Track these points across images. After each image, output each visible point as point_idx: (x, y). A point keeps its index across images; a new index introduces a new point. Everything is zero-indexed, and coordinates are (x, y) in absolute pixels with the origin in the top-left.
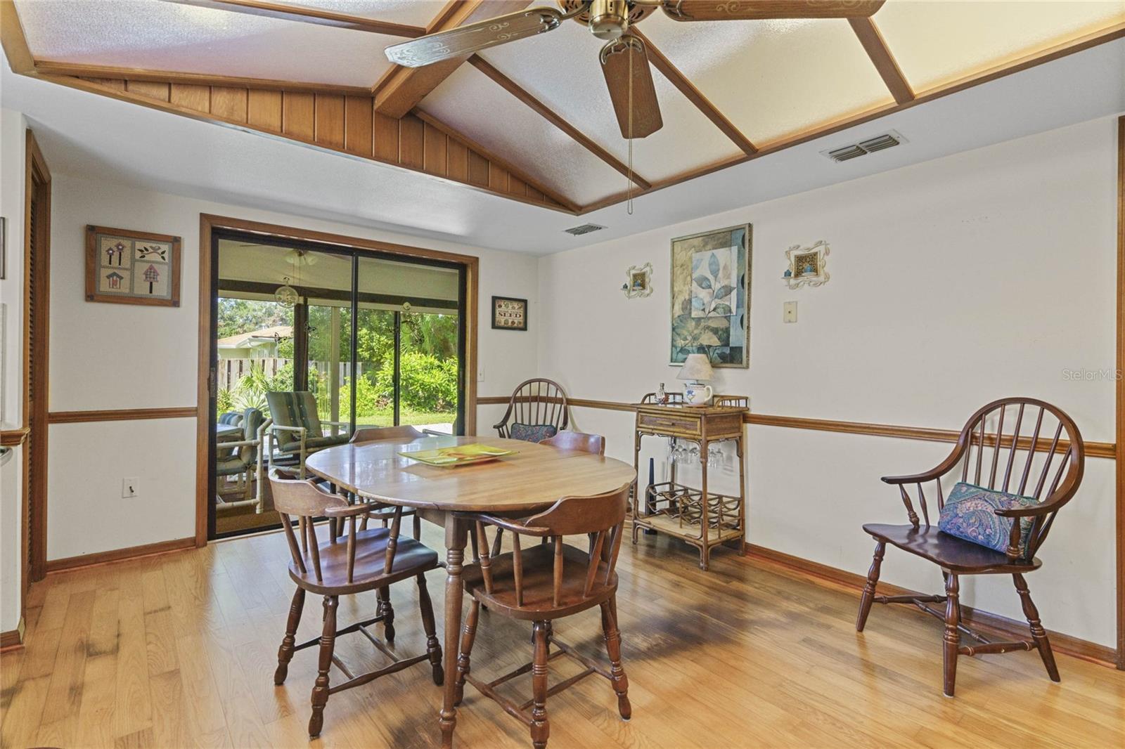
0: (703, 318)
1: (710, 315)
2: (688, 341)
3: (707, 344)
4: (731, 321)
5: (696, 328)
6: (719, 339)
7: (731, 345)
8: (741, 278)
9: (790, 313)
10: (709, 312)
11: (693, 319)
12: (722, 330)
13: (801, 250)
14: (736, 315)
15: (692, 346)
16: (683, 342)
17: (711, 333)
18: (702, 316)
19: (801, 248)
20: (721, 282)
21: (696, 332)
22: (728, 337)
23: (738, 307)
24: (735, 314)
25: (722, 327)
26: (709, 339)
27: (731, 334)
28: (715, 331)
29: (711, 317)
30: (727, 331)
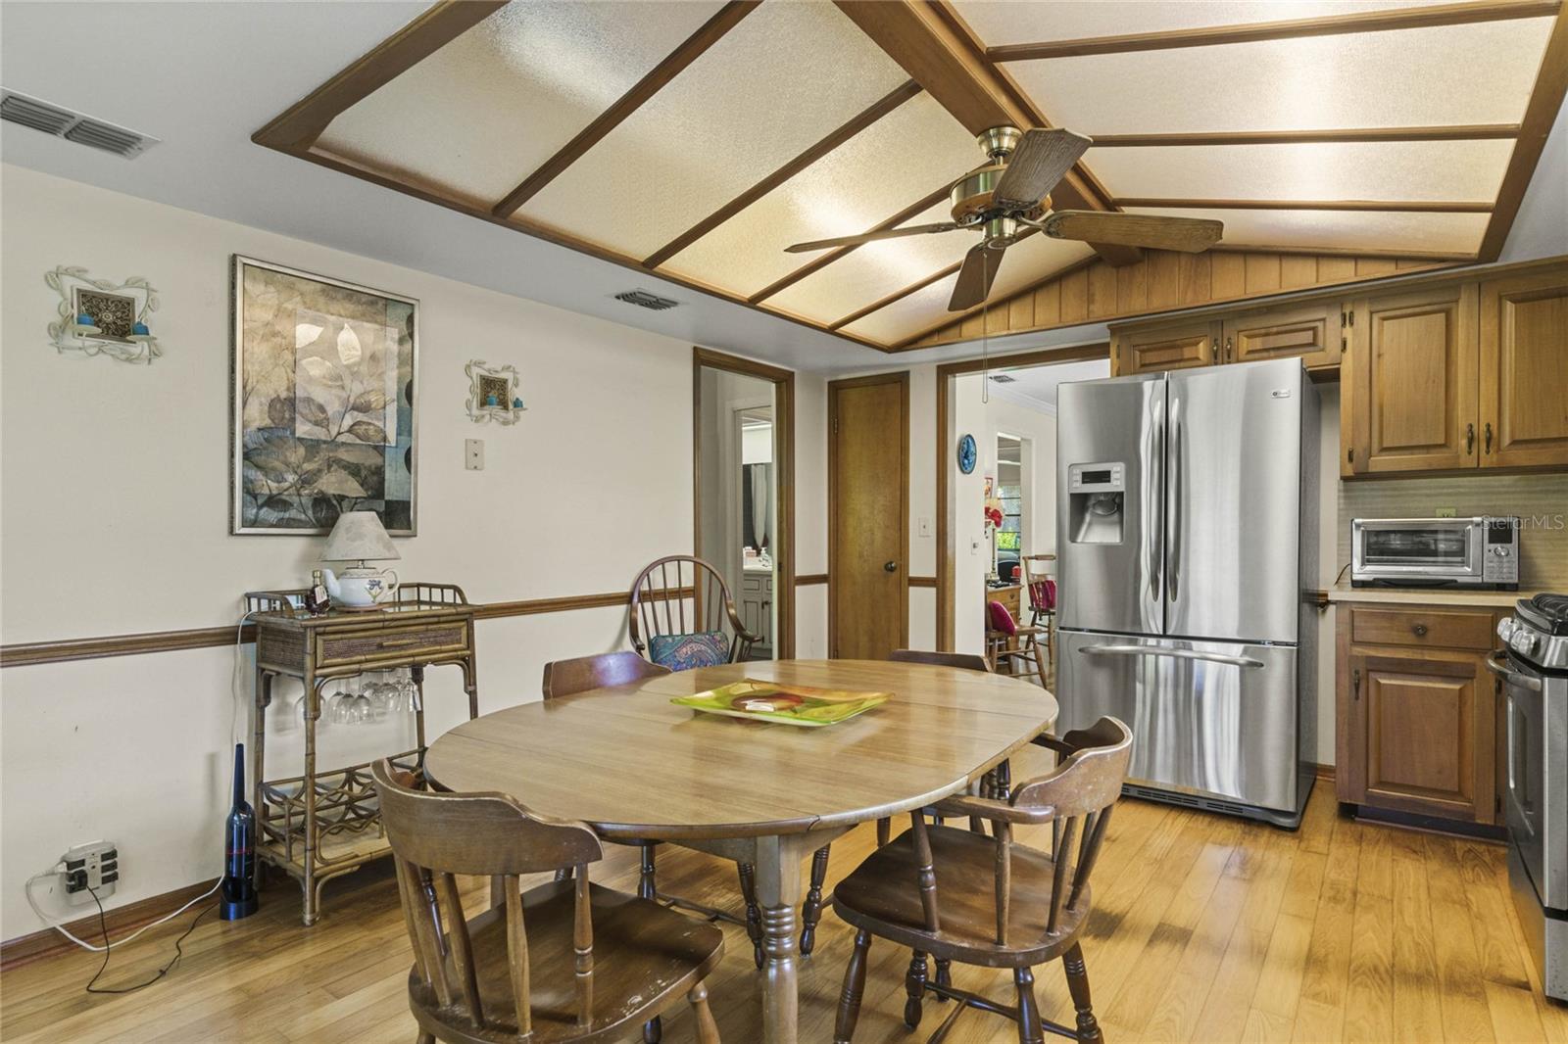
0: (325, 442)
1: (341, 439)
2: (287, 484)
3: (336, 493)
4: (387, 456)
5: (307, 459)
6: (362, 485)
7: (387, 498)
8: (404, 387)
9: (474, 456)
10: (339, 434)
11: (300, 439)
12: (369, 468)
13: (484, 369)
14: (396, 447)
15: (299, 495)
16: (273, 485)
17: (344, 474)
18: (323, 438)
19: (486, 366)
20: (365, 382)
21: (307, 466)
22: (382, 481)
23: (399, 434)
24: (394, 445)
25: (367, 464)
26: (341, 482)
27: (387, 477)
28: (354, 470)
29: (343, 443)
30: (379, 472)
